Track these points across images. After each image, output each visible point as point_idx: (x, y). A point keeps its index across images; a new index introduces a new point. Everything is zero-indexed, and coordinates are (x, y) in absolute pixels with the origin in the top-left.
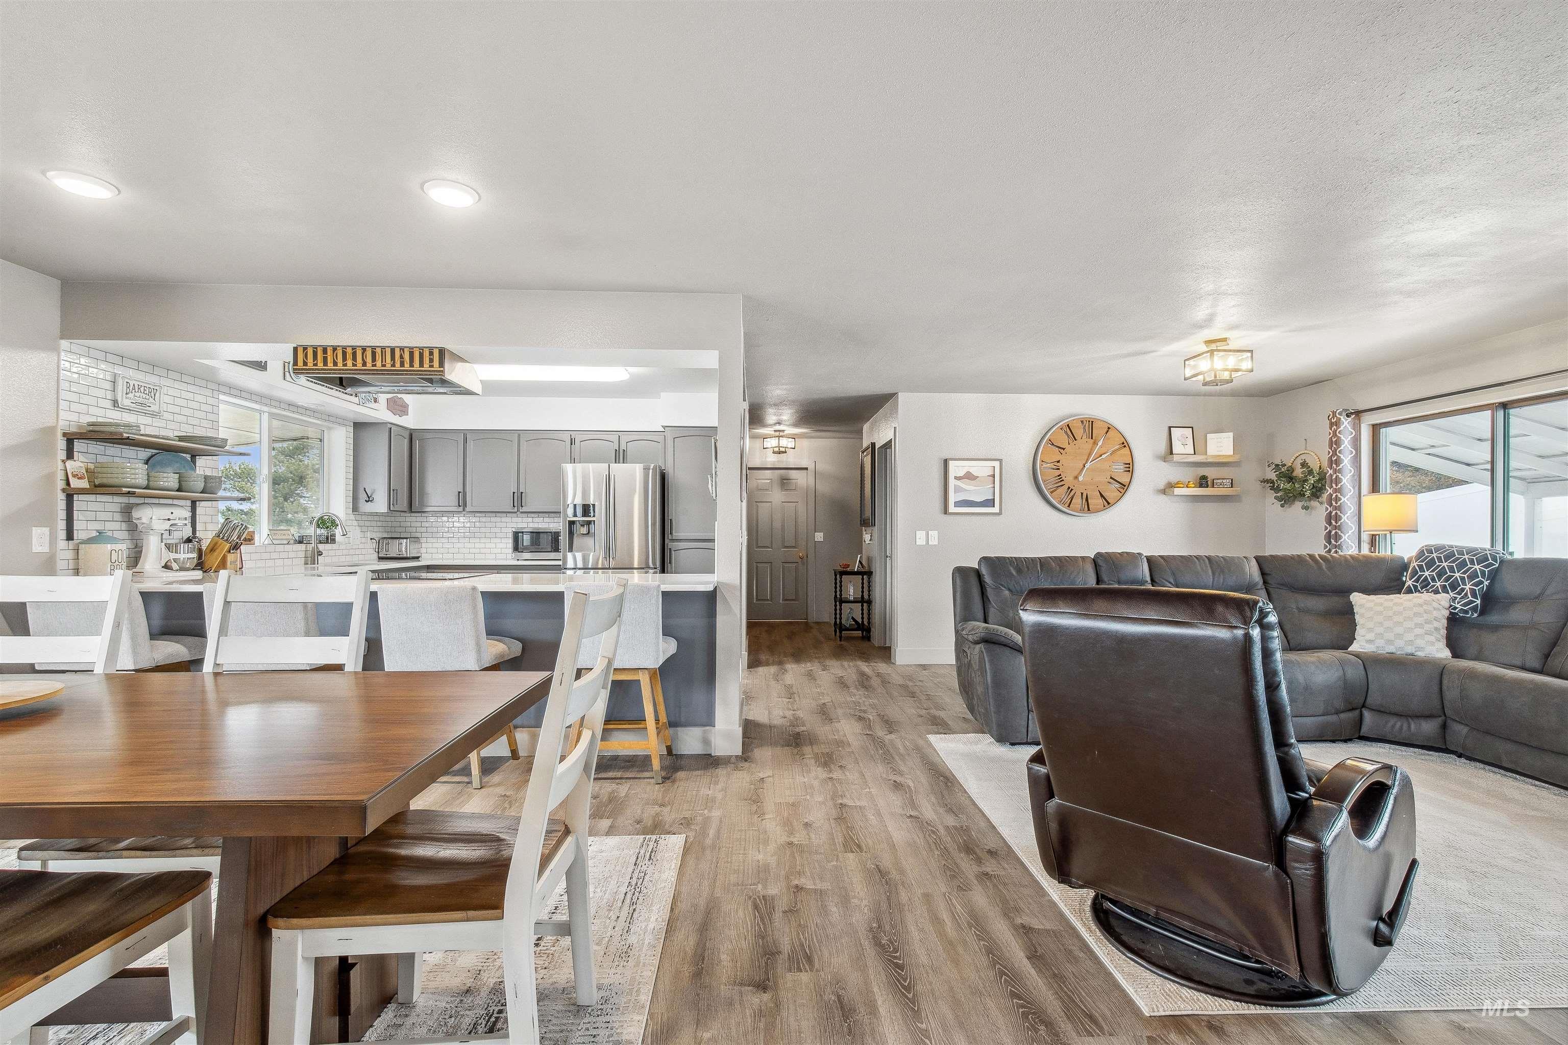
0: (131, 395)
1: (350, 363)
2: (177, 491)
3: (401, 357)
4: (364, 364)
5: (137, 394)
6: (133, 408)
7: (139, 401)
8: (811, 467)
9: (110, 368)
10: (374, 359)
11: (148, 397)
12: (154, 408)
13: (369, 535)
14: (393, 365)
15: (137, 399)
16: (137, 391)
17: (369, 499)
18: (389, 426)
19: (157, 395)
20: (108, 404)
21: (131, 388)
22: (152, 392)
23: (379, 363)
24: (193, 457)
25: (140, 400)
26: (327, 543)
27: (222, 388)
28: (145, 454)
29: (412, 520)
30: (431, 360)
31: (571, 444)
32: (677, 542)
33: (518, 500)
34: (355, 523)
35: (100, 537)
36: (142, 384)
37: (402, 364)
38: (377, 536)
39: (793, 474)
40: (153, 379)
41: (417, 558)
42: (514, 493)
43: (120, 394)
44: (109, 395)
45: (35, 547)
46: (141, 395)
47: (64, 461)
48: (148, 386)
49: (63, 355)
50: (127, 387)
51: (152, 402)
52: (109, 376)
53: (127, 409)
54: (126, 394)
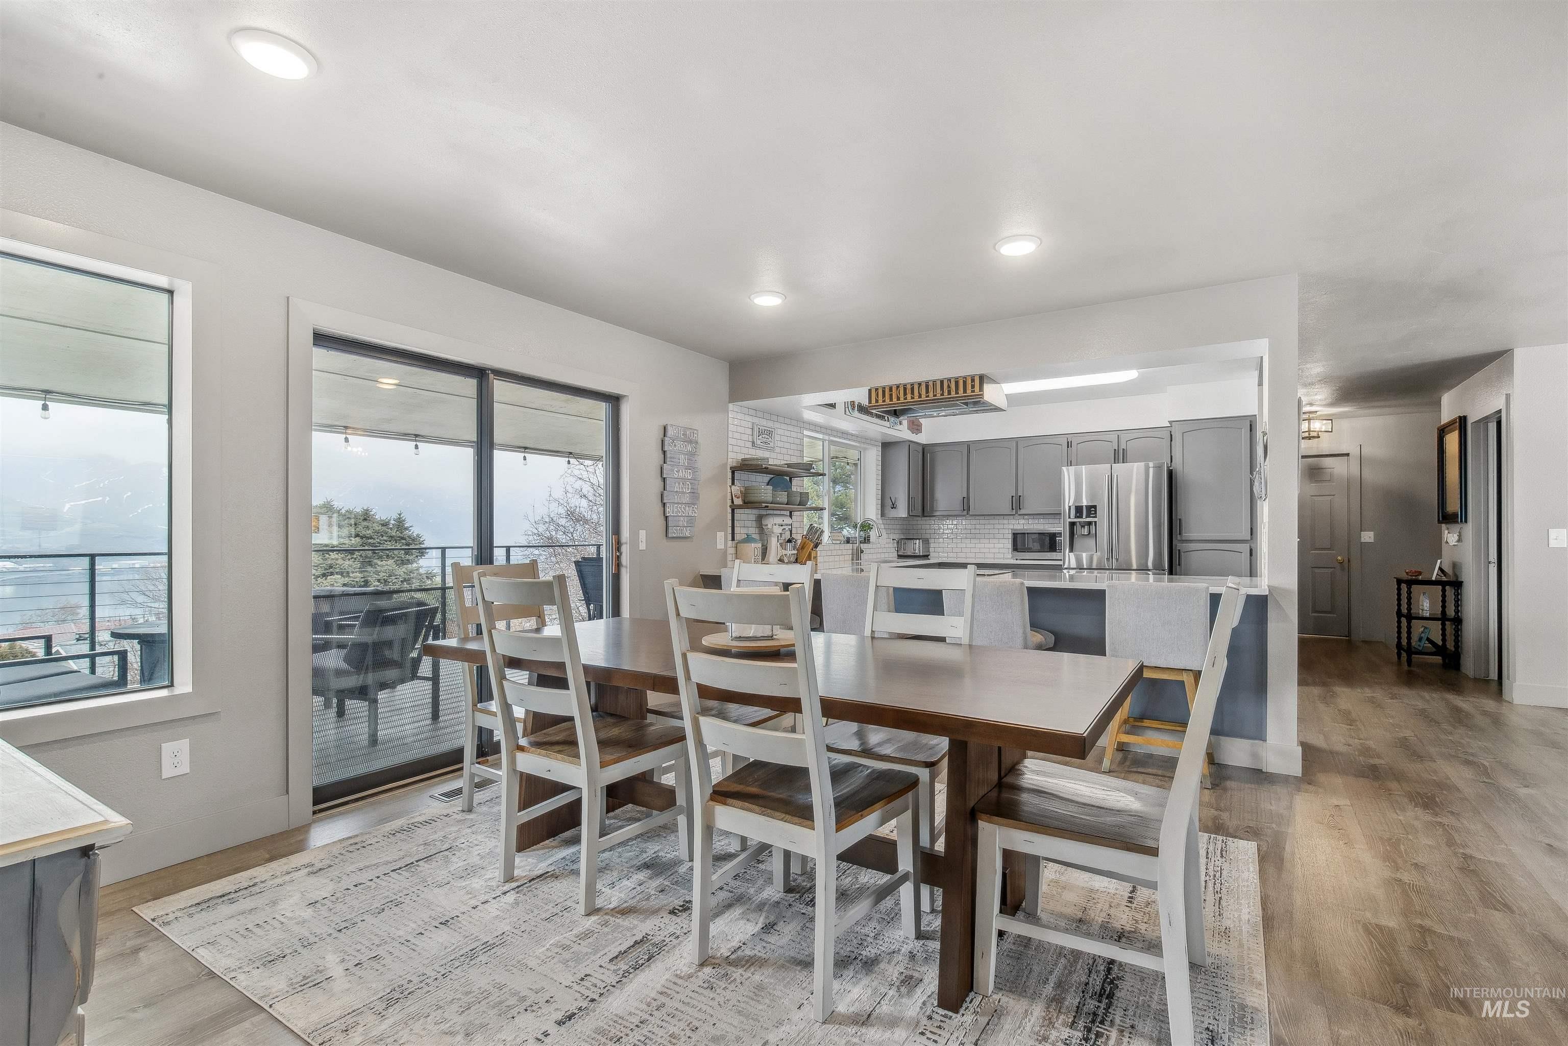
0: (760, 437)
1: (909, 396)
2: (785, 504)
3: (949, 387)
4: (920, 396)
5: (763, 436)
6: (761, 445)
7: (765, 441)
8: (1354, 451)
9: (748, 418)
10: (927, 392)
11: (768, 437)
12: (771, 444)
13: (892, 537)
14: (942, 394)
15: (764, 439)
16: (763, 434)
17: (894, 507)
18: (908, 443)
19: (773, 435)
20: (749, 445)
21: (761, 432)
22: (770, 433)
23: (931, 394)
24: (791, 479)
26: (866, 543)
27: (805, 425)
28: (767, 478)
29: (924, 523)
30: (973, 387)
31: (1068, 447)
32: (1187, 543)
33: (1017, 503)
34: (883, 526)
35: (748, 539)
36: (765, 428)
37: (949, 393)
38: (897, 537)
39: (1328, 462)
40: (770, 424)
41: (926, 556)
42: (1013, 496)
43: (754, 437)
44: (750, 438)
45: (718, 546)
46: (765, 436)
47: (730, 488)
48: (768, 429)
49: (730, 414)
50: (758, 432)
51: (771, 440)
52: (751, 425)
53: (758, 447)
54: (758, 436)
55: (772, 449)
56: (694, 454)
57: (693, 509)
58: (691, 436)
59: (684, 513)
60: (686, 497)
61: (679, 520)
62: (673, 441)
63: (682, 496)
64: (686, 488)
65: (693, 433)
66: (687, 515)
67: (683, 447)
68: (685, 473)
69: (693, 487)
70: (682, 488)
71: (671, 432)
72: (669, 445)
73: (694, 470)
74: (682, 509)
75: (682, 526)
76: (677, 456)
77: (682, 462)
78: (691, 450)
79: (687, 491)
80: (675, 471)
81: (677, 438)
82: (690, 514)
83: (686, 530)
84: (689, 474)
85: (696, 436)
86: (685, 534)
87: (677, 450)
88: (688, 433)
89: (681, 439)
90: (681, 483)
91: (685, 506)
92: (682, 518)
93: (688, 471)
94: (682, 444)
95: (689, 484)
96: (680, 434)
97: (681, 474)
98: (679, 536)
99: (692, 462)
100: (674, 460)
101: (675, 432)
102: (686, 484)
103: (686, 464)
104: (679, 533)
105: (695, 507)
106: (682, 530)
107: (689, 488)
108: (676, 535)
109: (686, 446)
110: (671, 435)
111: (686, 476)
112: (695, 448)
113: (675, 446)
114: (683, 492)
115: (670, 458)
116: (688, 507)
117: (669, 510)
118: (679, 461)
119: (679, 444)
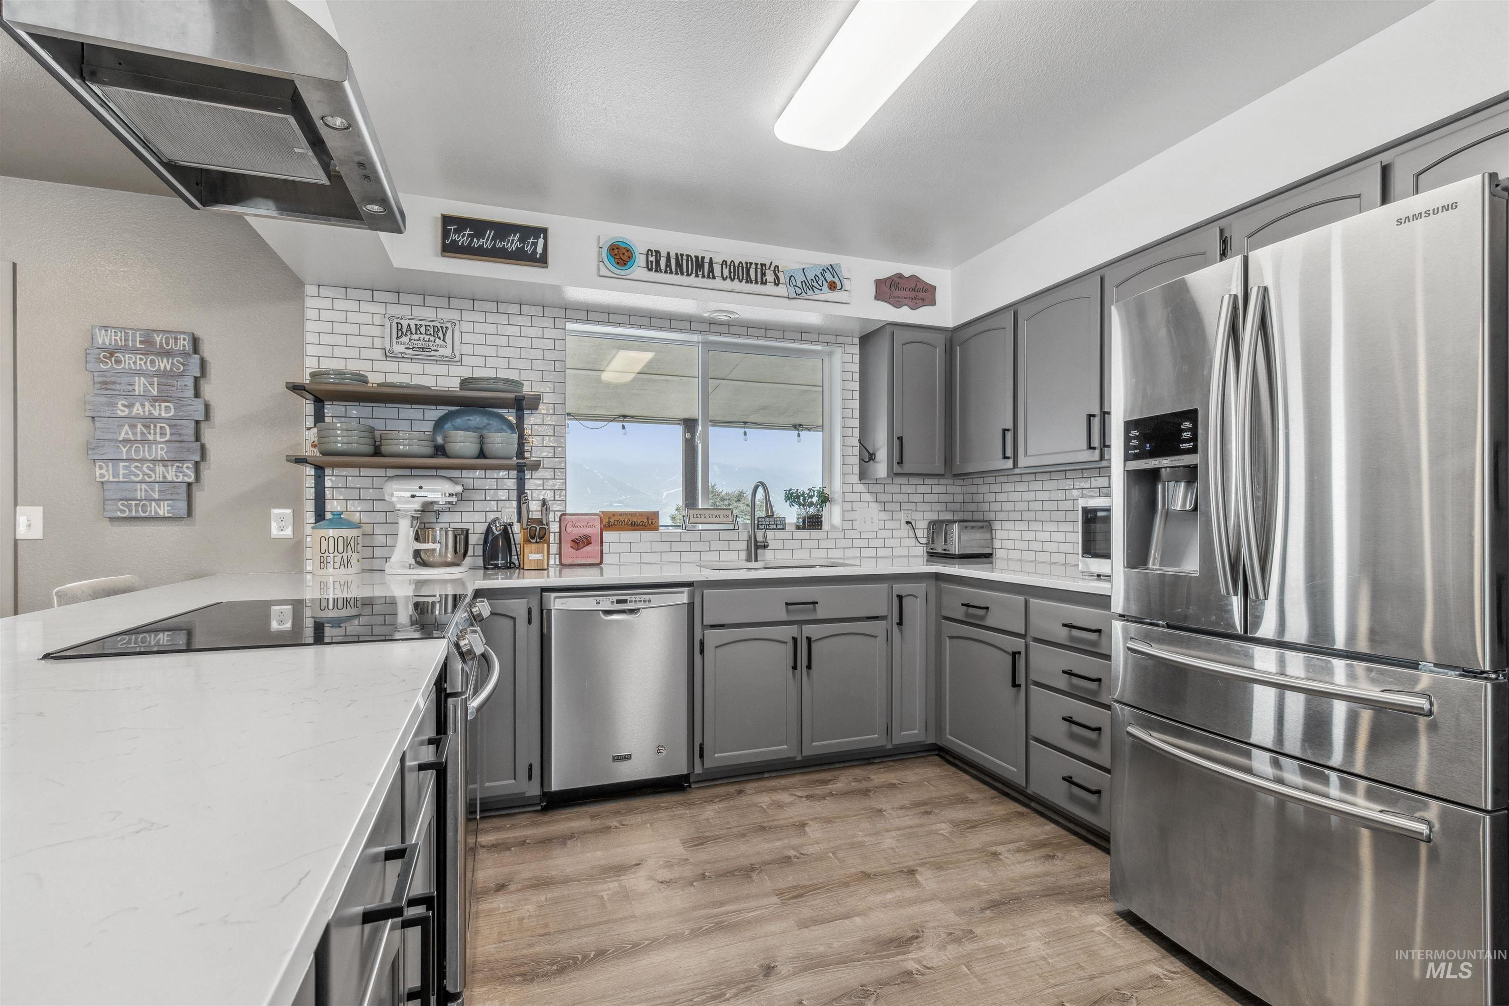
0: (405, 339)
2: (478, 457)
5: (416, 337)
6: (409, 354)
7: (419, 346)
9: (379, 309)
11: (432, 338)
12: (447, 352)
13: (903, 516)
15: (416, 342)
16: (414, 332)
17: (871, 458)
18: (889, 329)
19: (449, 333)
20: (379, 354)
21: (404, 330)
22: (439, 331)
24: (520, 412)
25: (420, 344)
26: (804, 528)
27: (570, 313)
28: (441, 412)
33: (1100, 432)
34: (868, 497)
35: (339, 521)
36: (421, 323)
40: (445, 315)
41: (986, 557)
42: (1090, 416)
43: (388, 339)
44: (378, 343)
45: (275, 532)
46: (422, 337)
47: (309, 429)
48: (432, 324)
49: (309, 302)
50: (398, 330)
51: (441, 344)
52: (378, 320)
53: (402, 357)
54: (398, 338)
55: (450, 360)
56: (181, 375)
57: (181, 470)
58: (168, 344)
59: (150, 477)
60: (156, 449)
61: (136, 490)
62: (112, 354)
63: (144, 447)
64: (155, 434)
65: (176, 338)
66: (161, 480)
67: (145, 363)
68: (151, 408)
69: (180, 432)
70: (142, 433)
71: (103, 339)
72: (99, 361)
73: (179, 403)
74: (145, 469)
75: (145, 500)
76: (125, 380)
77: (138, 389)
78: (171, 369)
79: (158, 439)
80: (120, 406)
81: (124, 349)
82: (169, 478)
83: (159, 506)
84: (162, 411)
85: (185, 343)
86: (156, 512)
87: (124, 368)
88: (158, 339)
89: (135, 351)
90: (139, 426)
91: (154, 465)
92: (144, 486)
93: (163, 405)
94: (141, 359)
95: (167, 428)
96: (134, 341)
97: (137, 409)
98: (138, 515)
99: (174, 389)
100: (118, 387)
101: (118, 338)
102: (155, 426)
103: (155, 393)
104: (137, 511)
105: (185, 466)
106: (144, 505)
107: (166, 434)
108: (127, 514)
109: (152, 362)
110: (104, 343)
111: (156, 414)
112: (183, 364)
113: (118, 362)
114: (148, 441)
115: (105, 383)
116: (164, 466)
117: (103, 471)
118: (130, 388)
119: (130, 359)
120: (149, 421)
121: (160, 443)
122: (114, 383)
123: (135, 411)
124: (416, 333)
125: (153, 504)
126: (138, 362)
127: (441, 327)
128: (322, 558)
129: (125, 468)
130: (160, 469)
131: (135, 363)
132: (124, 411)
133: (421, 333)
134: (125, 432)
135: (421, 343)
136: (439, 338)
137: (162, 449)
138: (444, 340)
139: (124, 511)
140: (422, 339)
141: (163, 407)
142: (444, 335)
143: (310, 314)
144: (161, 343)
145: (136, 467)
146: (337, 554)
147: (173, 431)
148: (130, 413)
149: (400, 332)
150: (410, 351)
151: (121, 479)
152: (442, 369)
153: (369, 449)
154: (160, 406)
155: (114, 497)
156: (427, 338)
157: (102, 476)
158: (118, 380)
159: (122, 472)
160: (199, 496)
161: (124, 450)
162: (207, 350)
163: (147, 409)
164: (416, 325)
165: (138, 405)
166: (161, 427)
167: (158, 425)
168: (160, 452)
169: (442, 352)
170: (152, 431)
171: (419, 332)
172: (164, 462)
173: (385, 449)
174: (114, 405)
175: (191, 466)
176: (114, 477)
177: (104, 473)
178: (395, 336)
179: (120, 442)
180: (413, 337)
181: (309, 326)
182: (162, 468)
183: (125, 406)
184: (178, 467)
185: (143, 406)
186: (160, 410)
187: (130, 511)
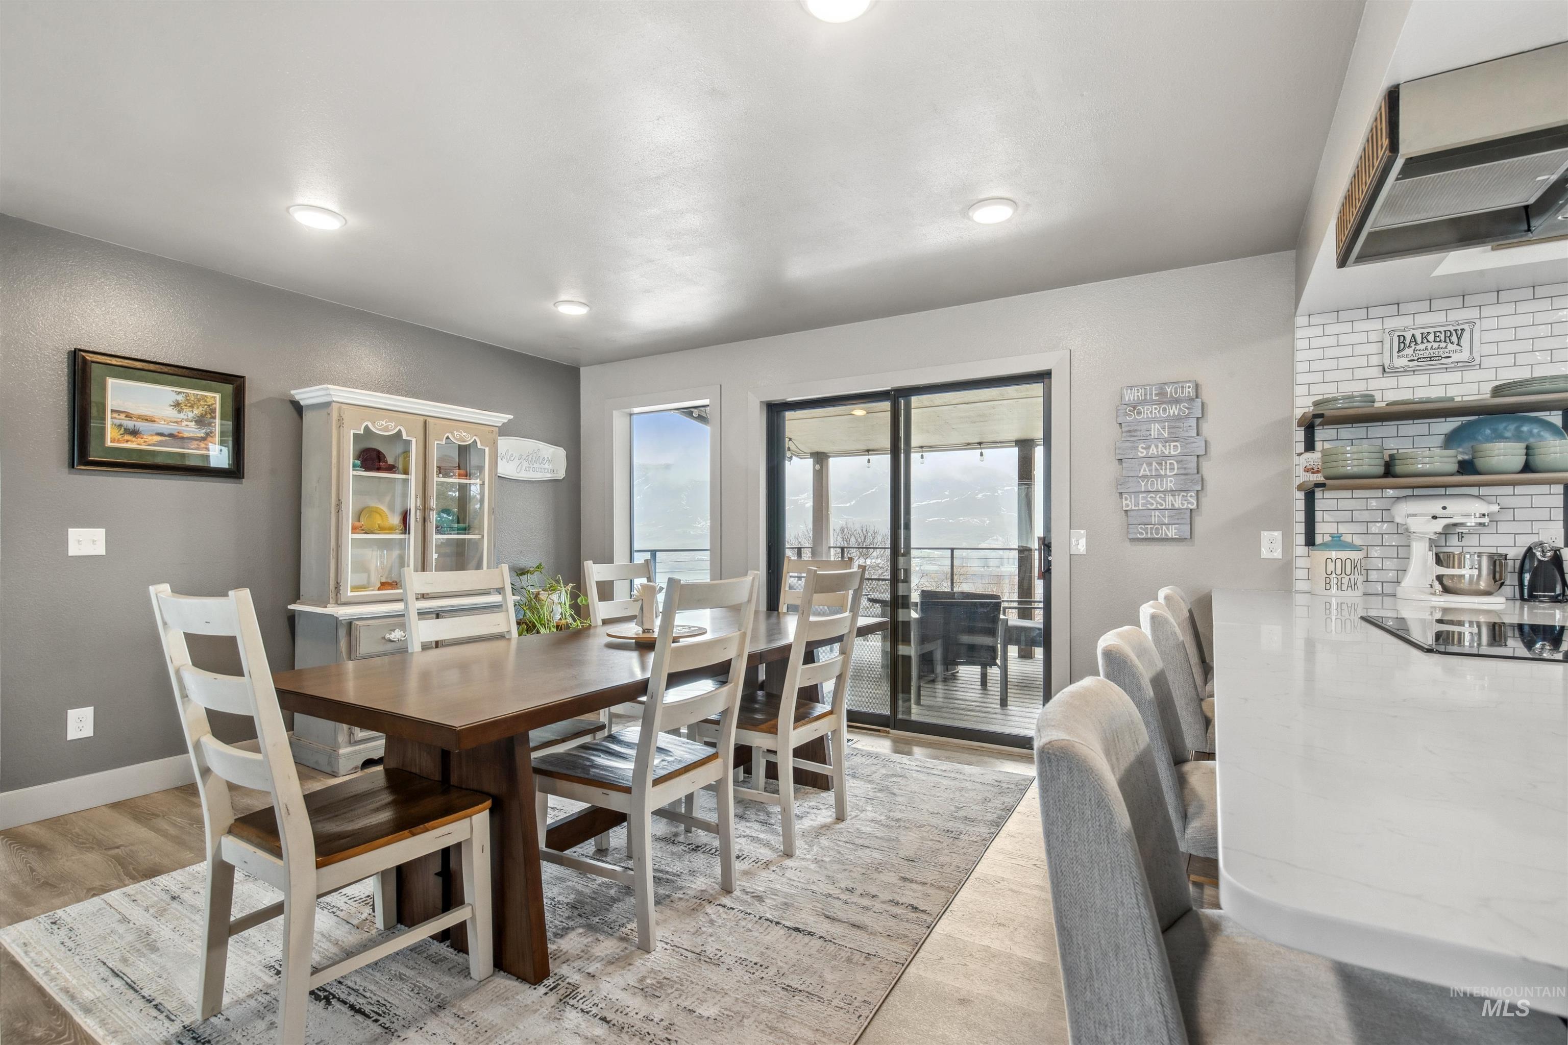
0: (1409, 351)
2: (1522, 471)
5: (1422, 347)
6: (1413, 367)
7: (1426, 355)
9: (1376, 325)
11: (1443, 345)
12: (1464, 356)
15: (1422, 352)
16: (1419, 340)
19: (1466, 336)
20: (1376, 372)
22: (1452, 335)
28: (1452, 424)
35: (1337, 542)
36: (1428, 330)
40: (1459, 315)
43: (1387, 354)
44: (1375, 360)
45: (1265, 553)
46: (1429, 345)
47: (1300, 454)
48: (1442, 329)
49: (1299, 333)
50: (1399, 343)
51: (1455, 349)
52: (1373, 337)
53: (1405, 371)
54: (1399, 351)
55: (1468, 365)
56: (1187, 417)
57: (1185, 498)
58: (1176, 393)
59: (1162, 505)
60: (1167, 482)
61: (1151, 516)
62: (1135, 408)
63: (1157, 481)
64: (1166, 469)
65: (1183, 387)
66: (1170, 507)
67: (1159, 412)
68: (1163, 448)
69: (1185, 466)
70: (1156, 470)
71: (1130, 396)
72: (1126, 414)
73: (1185, 442)
74: (1158, 499)
75: (1158, 524)
76: (1144, 427)
77: (1154, 434)
78: (1178, 413)
79: (1168, 473)
80: (1140, 449)
81: (1144, 402)
82: (1177, 506)
83: (1168, 529)
84: (1173, 449)
85: (1190, 390)
86: (1166, 534)
87: (1143, 418)
88: (1169, 390)
89: (1153, 402)
90: (1154, 464)
91: (1165, 495)
92: (1157, 513)
93: (1172, 444)
94: (1156, 409)
95: (1175, 463)
96: (1151, 394)
97: (1153, 451)
98: (1152, 537)
99: (1181, 430)
100: (1138, 433)
101: (1139, 394)
102: (1166, 463)
103: (1166, 435)
104: (1152, 533)
105: (1189, 495)
106: (1157, 529)
107: (1174, 469)
108: (1144, 536)
109: (1164, 410)
110: (1129, 400)
111: (1167, 453)
112: (1188, 408)
113: (1139, 413)
114: (1158, 476)
115: (1130, 431)
116: (1172, 496)
117: (1128, 502)
118: (1148, 433)
119: (1148, 409)
120: (1161, 459)
121: (1170, 476)
122: (1136, 431)
123: (1151, 452)
124: (1422, 342)
125: (1164, 527)
126: (1154, 411)
127: (1456, 330)
128: (1328, 579)
129: (1144, 498)
130: (1170, 498)
131: (1151, 412)
132: (1142, 453)
133: (1428, 341)
134: (1144, 470)
135: (1428, 352)
136: (1452, 343)
137: (1171, 481)
138: (1458, 344)
139: (1142, 534)
140: (1429, 348)
141: (1172, 446)
142: (1459, 339)
143: (1301, 344)
144: (1171, 393)
145: (1151, 497)
146: (1345, 576)
147: (1180, 466)
148: (1147, 453)
149: (1403, 345)
150: (1415, 363)
151: (1141, 508)
152: (1455, 377)
153: (1381, 470)
154: (1170, 445)
155: (1135, 522)
156: (1436, 345)
157: (1127, 505)
158: (1138, 428)
159: (1141, 502)
160: (1198, 520)
161: (1143, 484)
162: (1205, 394)
163: (1159, 450)
164: (1422, 334)
165: (1153, 446)
166: (1170, 463)
167: (1168, 462)
168: (1169, 484)
169: (1455, 357)
170: (1163, 467)
171: (1426, 341)
172: (1173, 493)
173: (1399, 469)
174: (1136, 448)
175: (1193, 494)
176: (1135, 506)
177: (1129, 503)
178: (1396, 349)
179: (1140, 477)
180: (1418, 347)
181: (1299, 356)
182: (1171, 498)
183: (1143, 448)
184: (1183, 496)
185: (1157, 447)
186: (1170, 449)
187: (1147, 533)
